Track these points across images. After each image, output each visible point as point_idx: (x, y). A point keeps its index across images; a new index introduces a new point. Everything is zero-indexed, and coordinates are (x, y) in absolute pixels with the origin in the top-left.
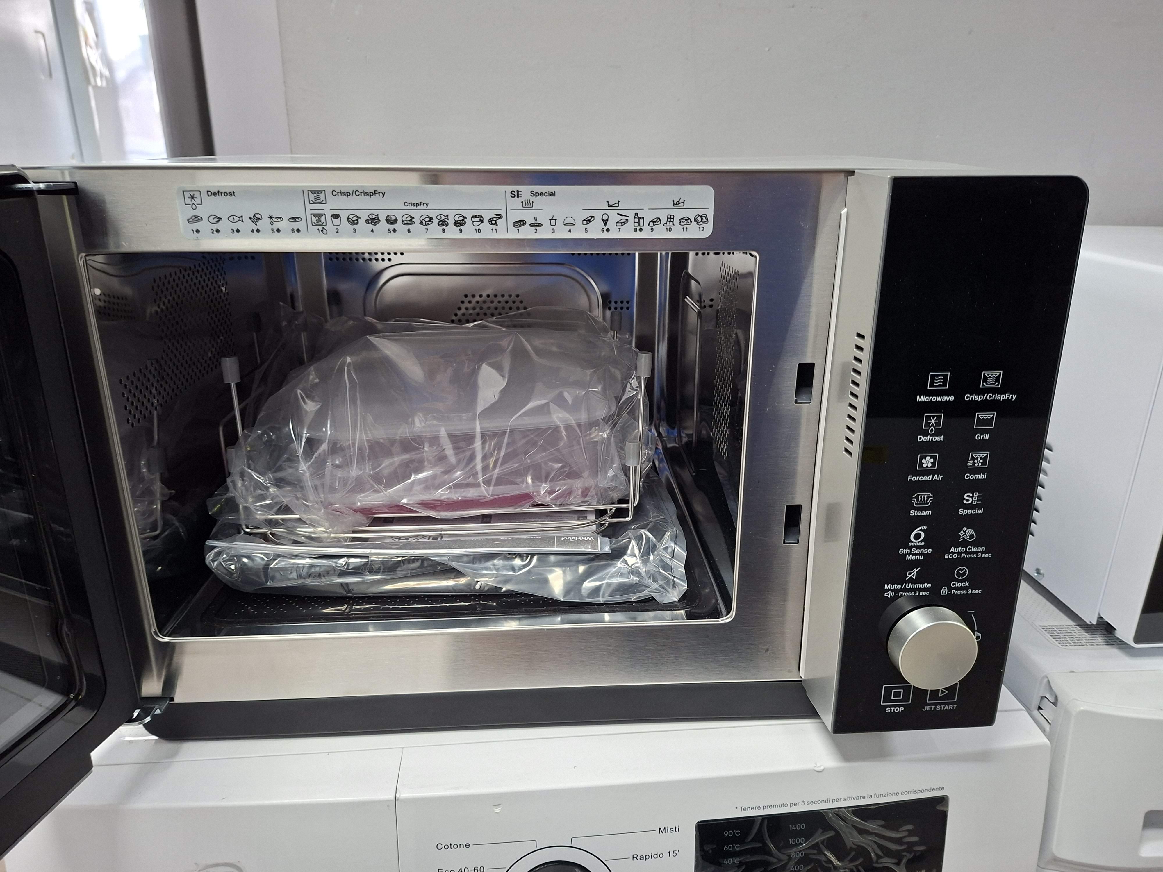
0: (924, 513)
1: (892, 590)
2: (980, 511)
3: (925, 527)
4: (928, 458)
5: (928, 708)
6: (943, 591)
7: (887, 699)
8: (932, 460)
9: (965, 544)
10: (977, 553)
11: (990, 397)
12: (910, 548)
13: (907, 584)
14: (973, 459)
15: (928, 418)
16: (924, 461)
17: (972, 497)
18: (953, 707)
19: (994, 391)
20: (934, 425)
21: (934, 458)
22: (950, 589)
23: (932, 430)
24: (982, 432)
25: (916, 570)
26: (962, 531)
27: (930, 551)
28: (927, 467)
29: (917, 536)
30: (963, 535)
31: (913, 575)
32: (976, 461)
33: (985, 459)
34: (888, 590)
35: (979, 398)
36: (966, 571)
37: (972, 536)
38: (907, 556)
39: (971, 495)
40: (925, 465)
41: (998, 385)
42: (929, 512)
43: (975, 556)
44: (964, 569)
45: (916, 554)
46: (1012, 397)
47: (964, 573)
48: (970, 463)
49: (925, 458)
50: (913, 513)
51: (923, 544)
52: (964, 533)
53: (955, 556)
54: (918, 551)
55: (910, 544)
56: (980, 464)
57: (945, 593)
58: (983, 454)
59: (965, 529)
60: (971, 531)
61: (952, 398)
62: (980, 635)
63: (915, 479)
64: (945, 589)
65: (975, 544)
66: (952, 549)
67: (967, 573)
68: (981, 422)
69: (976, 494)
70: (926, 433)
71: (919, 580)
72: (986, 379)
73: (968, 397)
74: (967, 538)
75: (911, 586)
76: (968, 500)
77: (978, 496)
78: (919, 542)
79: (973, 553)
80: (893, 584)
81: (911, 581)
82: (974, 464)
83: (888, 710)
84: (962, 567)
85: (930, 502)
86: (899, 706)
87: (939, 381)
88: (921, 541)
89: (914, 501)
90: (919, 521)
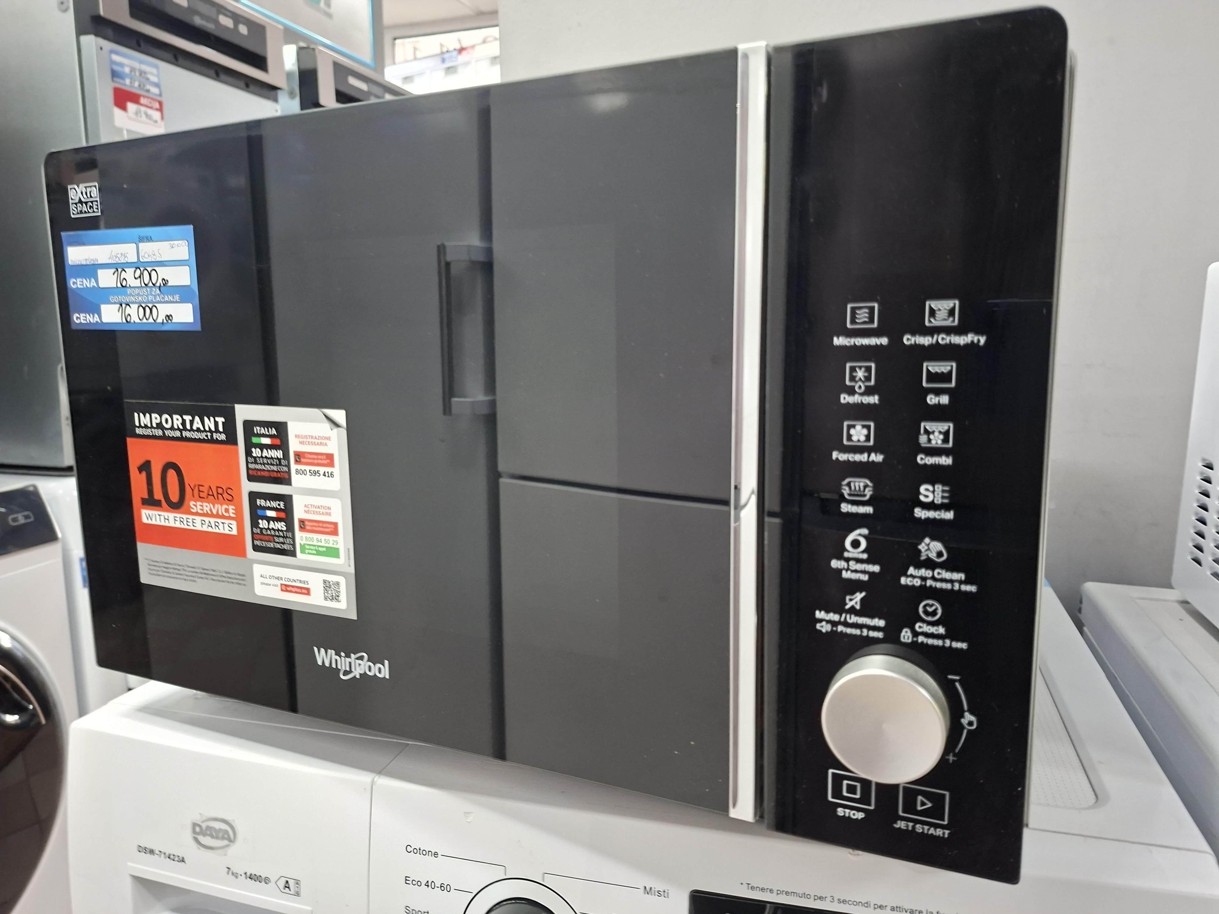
0: (862, 510)
1: (828, 622)
2: (949, 515)
3: (865, 531)
4: (858, 427)
5: (901, 825)
6: (904, 637)
7: (837, 793)
8: (865, 432)
9: (930, 564)
10: (952, 581)
11: (943, 339)
12: (847, 560)
13: (848, 616)
14: (927, 432)
15: (853, 369)
16: (852, 431)
17: (933, 492)
18: (944, 833)
19: (948, 330)
20: (863, 379)
21: (868, 428)
22: (916, 634)
23: (860, 387)
24: (938, 392)
25: (859, 596)
26: (923, 544)
27: (876, 568)
28: (859, 441)
29: (856, 544)
30: (926, 550)
31: (856, 603)
32: (931, 437)
33: (946, 434)
34: (821, 621)
35: (926, 341)
36: (936, 609)
37: (940, 554)
38: (844, 572)
39: (930, 488)
40: (855, 438)
41: (954, 321)
42: (869, 510)
43: (949, 586)
44: (932, 605)
45: (856, 571)
46: (979, 341)
47: (934, 613)
48: (923, 439)
49: (854, 426)
50: (845, 508)
51: (865, 556)
52: (926, 548)
53: (917, 582)
54: (860, 567)
55: (846, 554)
56: (940, 442)
57: (908, 638)
58: (944, 426)
59: (927, 540)
60: (937, 546)
61: (884, 341)
62: (973, 718)
63: (843, 457)
64: (906, 632)
65: (947, 566)
66: (911, 571)
67: (940, 612)
68: (933, 377)
69: (939, 488)
70: (851, 391)
71: (865, 610)
72: (933, 313)
73: (908, 340)
74: (933, 555)
75: (853, 619)
76: (927, 496)
77: (943, 491)
78: (859, 553)
79: (943, 580)
80: (827, 612)
81: (853, 611)
82: (929, 440)
83: (840, 812)
84: (930, 602)
85: (869, 493)
86: (859, 810)
87: (862, 315)
88: (863, 552)
89: (845, 489)
90: (857, 521)
